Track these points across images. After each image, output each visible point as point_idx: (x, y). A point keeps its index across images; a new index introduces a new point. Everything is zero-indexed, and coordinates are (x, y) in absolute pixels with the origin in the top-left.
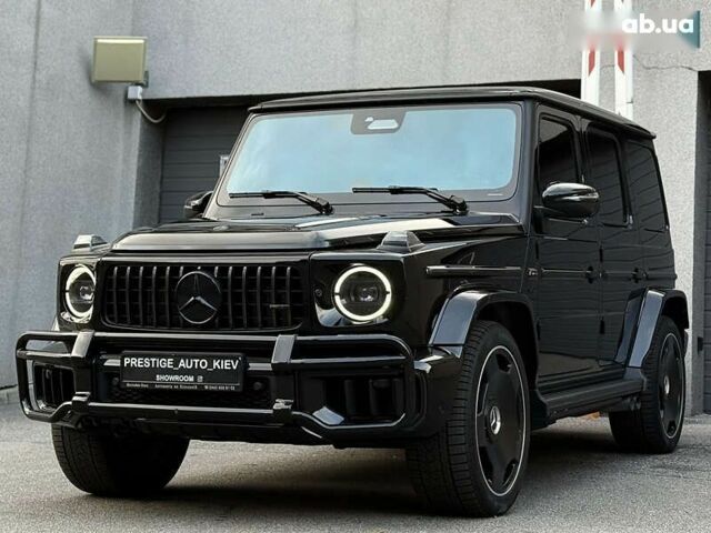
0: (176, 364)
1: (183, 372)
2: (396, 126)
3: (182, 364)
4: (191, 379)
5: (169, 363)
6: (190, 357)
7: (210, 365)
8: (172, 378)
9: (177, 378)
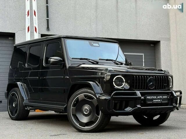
0: (157, 97)
1: (158, 99)
2: (98, 45)
3: (158, 97)
4: (160, 100)
5: (156, 97)
6: (159, 96)
7: (163, 97)
8: (156, 100)
9: (157, 100)
